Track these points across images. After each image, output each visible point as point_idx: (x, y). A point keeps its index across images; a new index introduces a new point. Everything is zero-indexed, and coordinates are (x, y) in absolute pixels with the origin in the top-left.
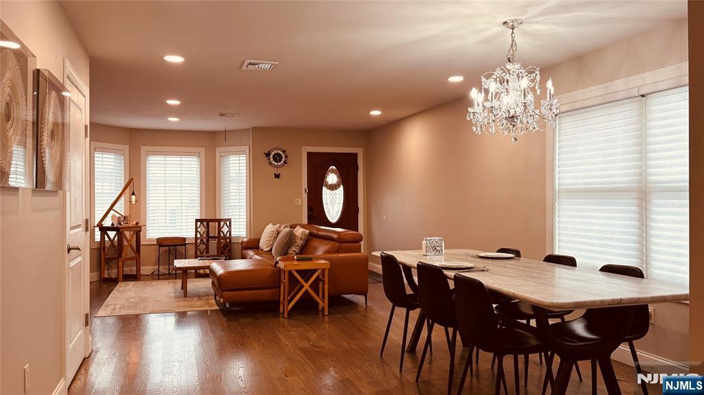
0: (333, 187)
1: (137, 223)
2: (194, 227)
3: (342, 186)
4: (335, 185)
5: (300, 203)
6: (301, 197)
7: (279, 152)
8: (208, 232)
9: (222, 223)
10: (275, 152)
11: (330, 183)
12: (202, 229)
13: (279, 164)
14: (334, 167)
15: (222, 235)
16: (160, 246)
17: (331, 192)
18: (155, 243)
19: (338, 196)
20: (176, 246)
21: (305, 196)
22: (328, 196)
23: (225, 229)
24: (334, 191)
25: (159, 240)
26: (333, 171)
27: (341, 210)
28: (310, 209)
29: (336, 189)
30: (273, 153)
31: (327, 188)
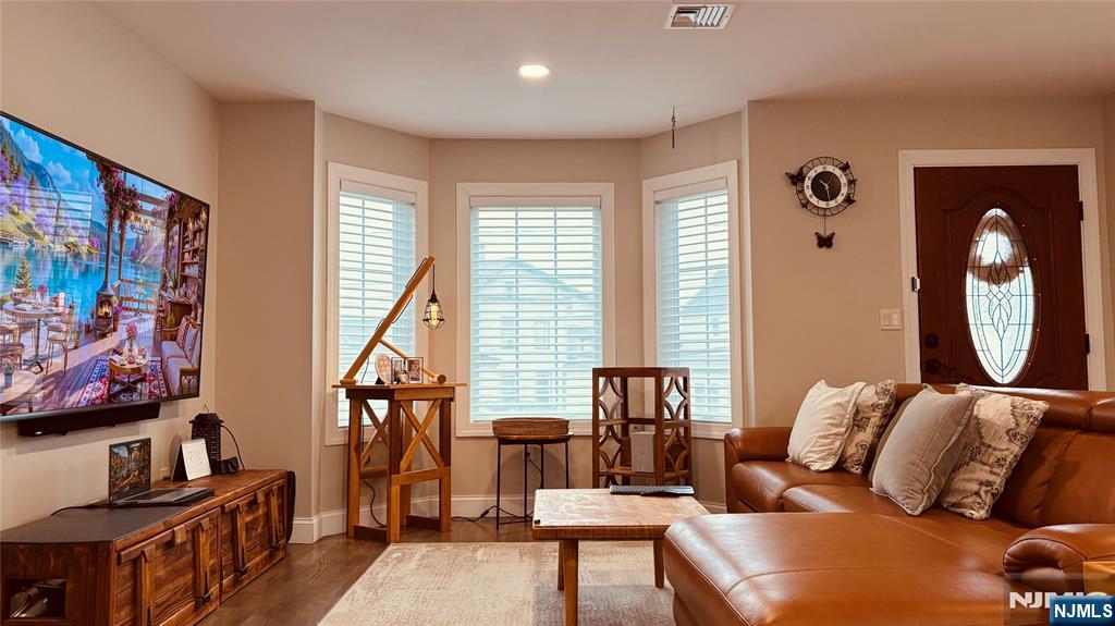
0: (998, 274)
1: (442, 379)
2: (591, 392)
3: (1027, 270)
4: (1004, 266)
5: (896, 322)
6: (897, 303)
7: (830, 168)
8: (625, 406)
9: (667, 381)
10: (820, 169)
11: (987, 260)
12: (610, 398)
13: (832, 203)
14: (1000, 212)
15: (667, 415)
16: (503, 441)
17: (995, 288)
18: (490, 433)
19: (1015, 301)
20: (542, 442)
21: (911, 302)
22: (984, 301)
23: (674, 399)
24: (1004, 287)
25: (499, 425)
26: (996, 225)
27: (1026, 345)
28: (928, 341)
29: (1008, 278)
30: (812, 174)
31: (980, 277)
